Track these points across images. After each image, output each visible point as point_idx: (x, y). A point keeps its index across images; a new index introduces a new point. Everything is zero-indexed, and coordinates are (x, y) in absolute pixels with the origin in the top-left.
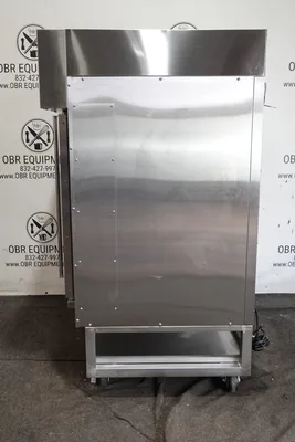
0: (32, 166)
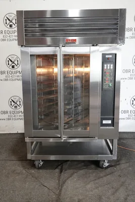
0: (11, 75)
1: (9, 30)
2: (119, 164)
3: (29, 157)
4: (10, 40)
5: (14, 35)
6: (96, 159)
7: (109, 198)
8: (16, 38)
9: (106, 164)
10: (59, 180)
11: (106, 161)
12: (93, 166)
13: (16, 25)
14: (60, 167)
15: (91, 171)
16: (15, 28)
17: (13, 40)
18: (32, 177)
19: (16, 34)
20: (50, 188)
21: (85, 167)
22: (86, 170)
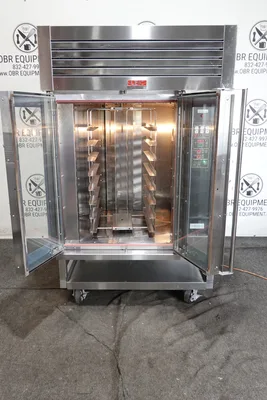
1: (24, 54)
2: (216, 296)
3: (64, 284)
4: (26, 74)
5: (33, 64)
6: (178, 288)
7: (199, 356)
8: (37, 70)
9: (196, 297)
10: (115, 326)
11: (195, 292)
12: (173, 299)
13: (36, 45)
14: (116, 301)
15: (169, 308)
16: (35, 52)
17: (31, 73)
18: (70, 319)
19: (37, 62)
20: (101, 340)
21: (159, 301)
22: (161, 306)
